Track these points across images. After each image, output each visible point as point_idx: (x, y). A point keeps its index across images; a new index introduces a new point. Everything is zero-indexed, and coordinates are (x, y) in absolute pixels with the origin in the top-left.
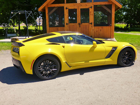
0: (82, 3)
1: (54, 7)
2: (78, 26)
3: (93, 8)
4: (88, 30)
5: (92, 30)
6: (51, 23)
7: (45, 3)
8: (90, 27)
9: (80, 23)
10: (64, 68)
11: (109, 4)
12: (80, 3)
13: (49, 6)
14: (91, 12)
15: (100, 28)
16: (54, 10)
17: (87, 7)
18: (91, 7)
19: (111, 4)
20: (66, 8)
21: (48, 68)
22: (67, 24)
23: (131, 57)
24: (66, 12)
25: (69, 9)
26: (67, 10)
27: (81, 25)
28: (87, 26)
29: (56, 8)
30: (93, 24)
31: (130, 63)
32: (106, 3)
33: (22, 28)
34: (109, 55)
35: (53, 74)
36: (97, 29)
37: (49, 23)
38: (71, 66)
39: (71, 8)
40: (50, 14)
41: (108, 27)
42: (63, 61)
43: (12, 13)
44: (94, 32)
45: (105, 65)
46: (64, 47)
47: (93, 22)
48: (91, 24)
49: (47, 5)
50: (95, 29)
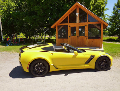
0: (80, 23)
1: (62, 26)
2: (77, 38)
3: (87, 26)
4: (84, 41)
5: (86, 41)
6: (59, 36)
7: (56, 23)
8: (85, 39)
9: (78, 36)
10: (52, 69)
11: (99, 23)
12: (78, 22)
13: (59, 25)
14: (86, 29)
15: (92, 40)
16: (61, 28)
17: (83, 26)
18: (86, 26)
19: (100, 23)
20: (69, 26)
21: (40, 68)
22: (69, 37)
23: (106, 63)
24: (69, 29)
25: (71, 27)
26: (70, 27)
27: (79, 37)
28: (83, 39)
29: (63, 26)
30: (87, 37)
31: (105, 69)
32: (97, 23)
33: (46, 38)
34: (88, 61)
35: (43, 73)
36: (90, 41)
37: (58, 36)
38: (57, 68)
39: (72, 26)
40: (58, 30)
41: (98, 39)
42: (51, 64)
43: (36, 29)
44: (88, 42)
45: (85, 68)
46: (52, 54)
47: (87, 35)
48: (86, 37)
49: (57, 24)
50: (89, 41)
